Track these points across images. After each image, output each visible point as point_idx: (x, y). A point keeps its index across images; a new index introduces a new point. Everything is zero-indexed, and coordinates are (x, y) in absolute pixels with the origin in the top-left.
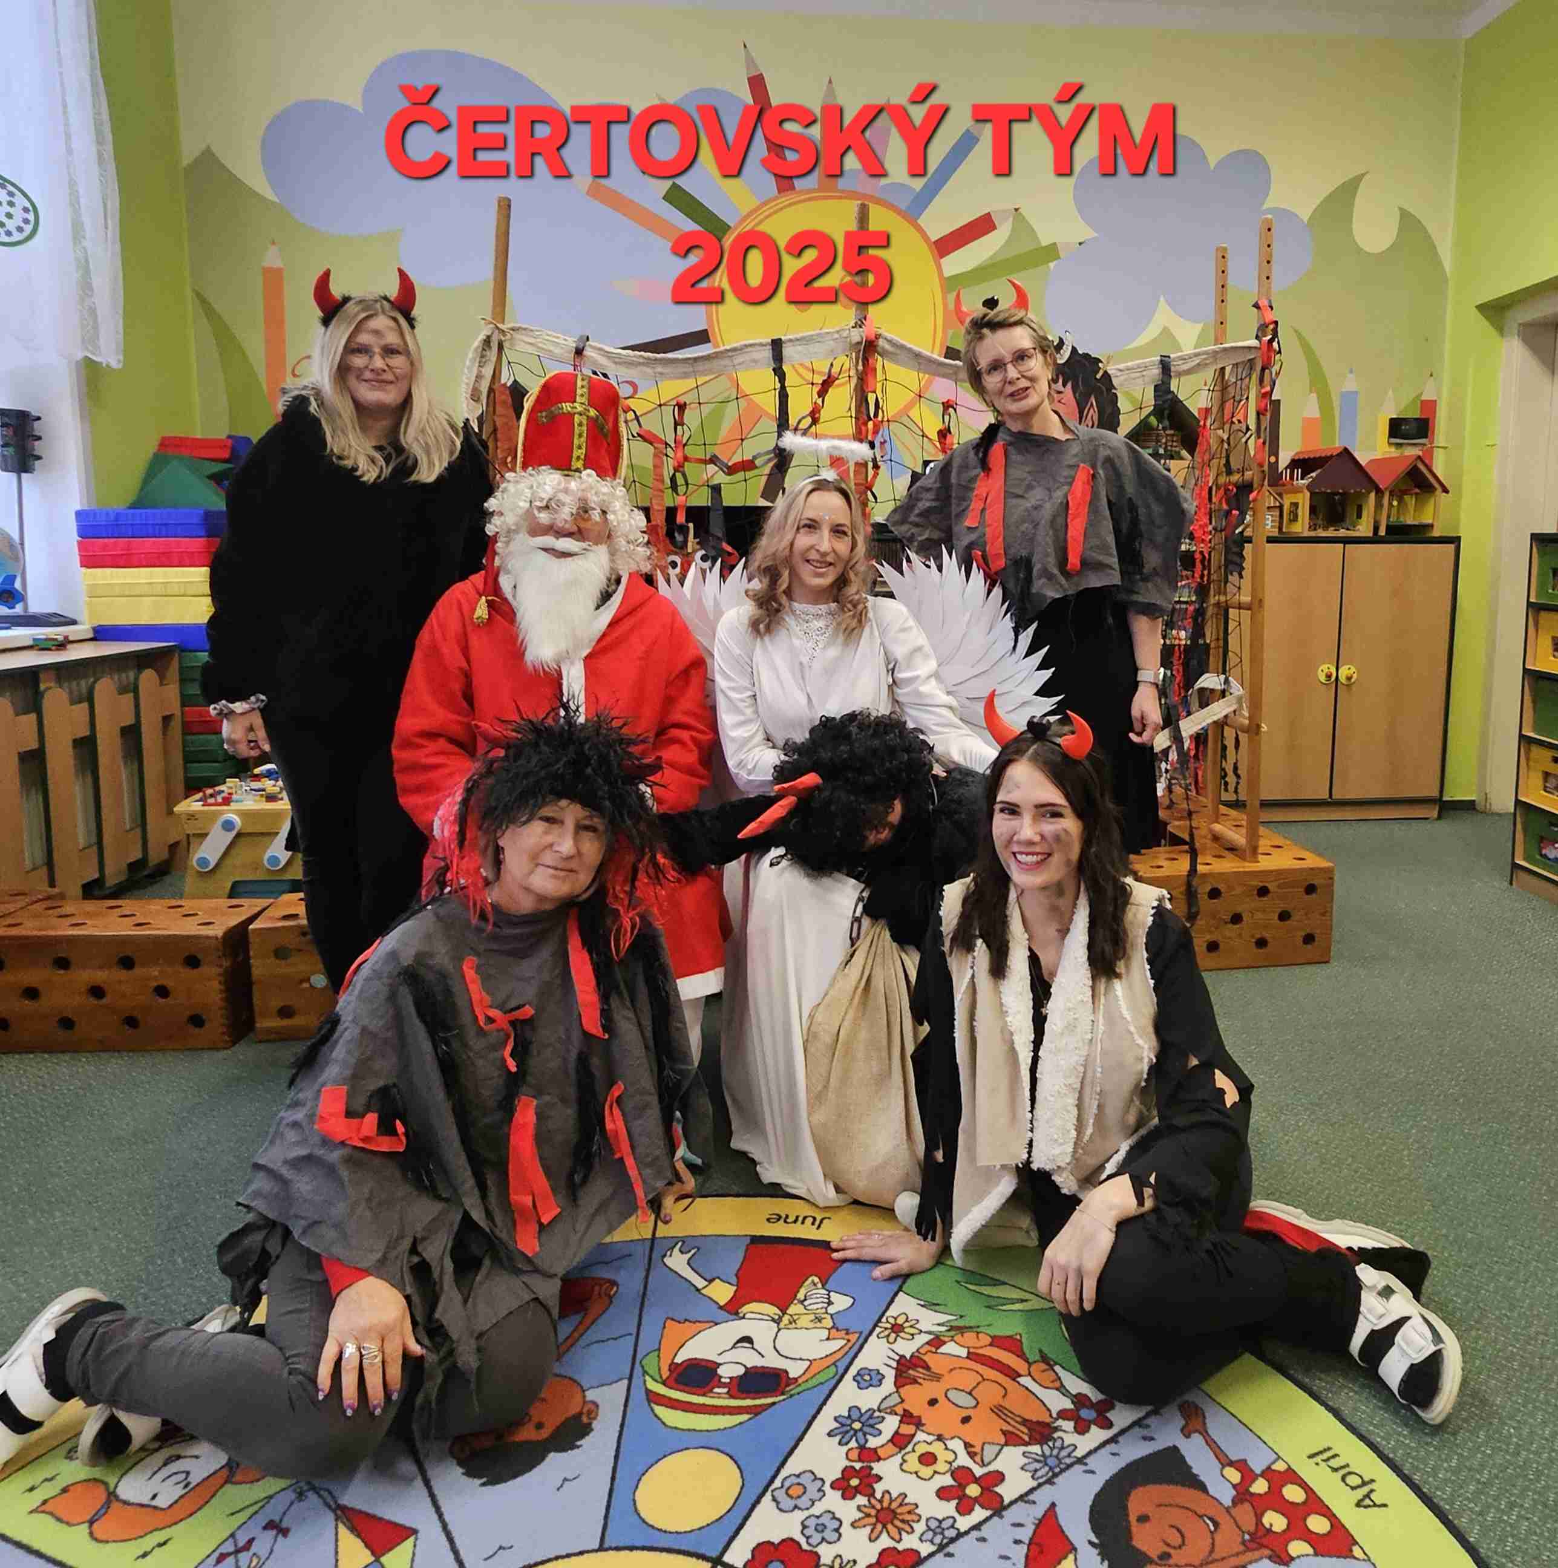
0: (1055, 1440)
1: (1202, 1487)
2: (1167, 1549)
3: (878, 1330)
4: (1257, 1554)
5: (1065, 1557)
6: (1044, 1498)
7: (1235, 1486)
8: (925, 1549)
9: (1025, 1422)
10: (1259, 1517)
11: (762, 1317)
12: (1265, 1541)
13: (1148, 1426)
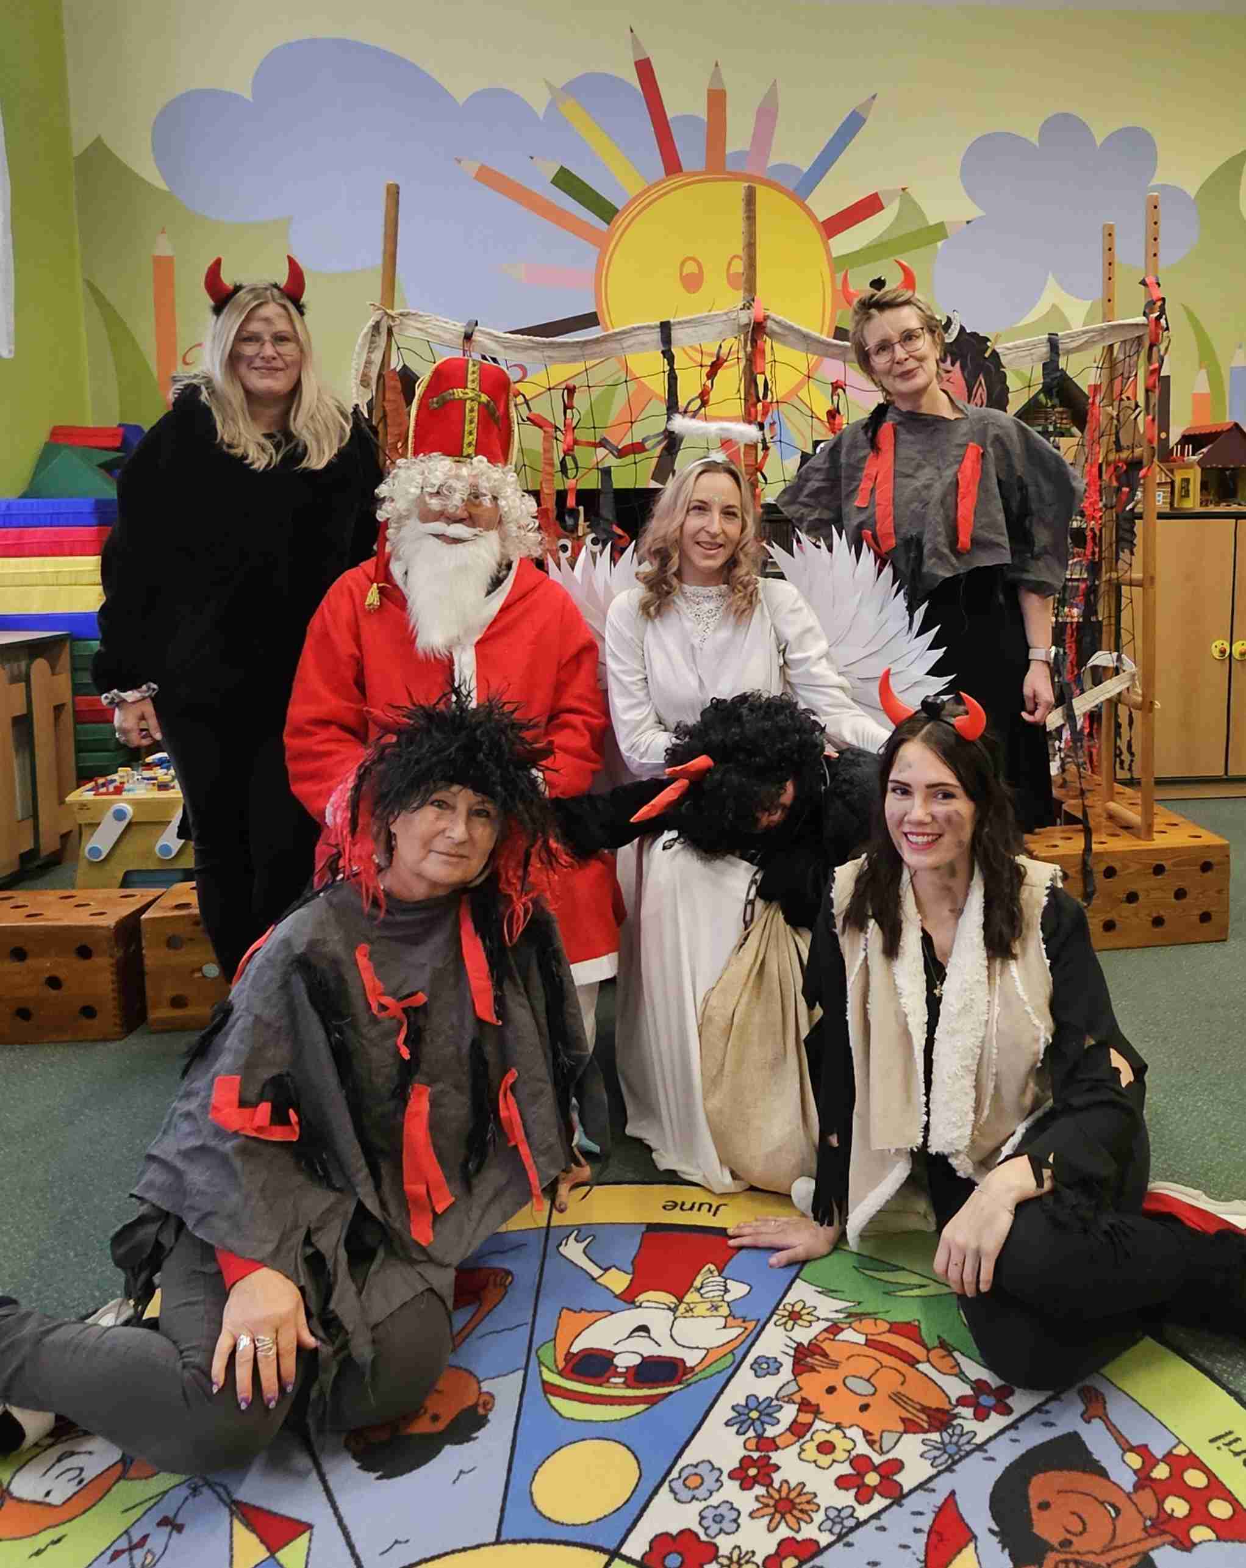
0: (954, 1427)
1: (1103, 1473)
2: (1069, 1536)
3: (775, 1317)
4: (1158, 1540)
5: (966, 1546)
6: (944, 1485)
7: (1136, 1472)
8: (824, 1539)
9: (924, 1409)
10: (1160, 1503)
11: (658, 1305)
12: (1167, 1528)
13: (1047, 1412)
